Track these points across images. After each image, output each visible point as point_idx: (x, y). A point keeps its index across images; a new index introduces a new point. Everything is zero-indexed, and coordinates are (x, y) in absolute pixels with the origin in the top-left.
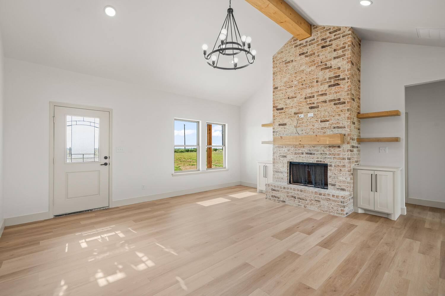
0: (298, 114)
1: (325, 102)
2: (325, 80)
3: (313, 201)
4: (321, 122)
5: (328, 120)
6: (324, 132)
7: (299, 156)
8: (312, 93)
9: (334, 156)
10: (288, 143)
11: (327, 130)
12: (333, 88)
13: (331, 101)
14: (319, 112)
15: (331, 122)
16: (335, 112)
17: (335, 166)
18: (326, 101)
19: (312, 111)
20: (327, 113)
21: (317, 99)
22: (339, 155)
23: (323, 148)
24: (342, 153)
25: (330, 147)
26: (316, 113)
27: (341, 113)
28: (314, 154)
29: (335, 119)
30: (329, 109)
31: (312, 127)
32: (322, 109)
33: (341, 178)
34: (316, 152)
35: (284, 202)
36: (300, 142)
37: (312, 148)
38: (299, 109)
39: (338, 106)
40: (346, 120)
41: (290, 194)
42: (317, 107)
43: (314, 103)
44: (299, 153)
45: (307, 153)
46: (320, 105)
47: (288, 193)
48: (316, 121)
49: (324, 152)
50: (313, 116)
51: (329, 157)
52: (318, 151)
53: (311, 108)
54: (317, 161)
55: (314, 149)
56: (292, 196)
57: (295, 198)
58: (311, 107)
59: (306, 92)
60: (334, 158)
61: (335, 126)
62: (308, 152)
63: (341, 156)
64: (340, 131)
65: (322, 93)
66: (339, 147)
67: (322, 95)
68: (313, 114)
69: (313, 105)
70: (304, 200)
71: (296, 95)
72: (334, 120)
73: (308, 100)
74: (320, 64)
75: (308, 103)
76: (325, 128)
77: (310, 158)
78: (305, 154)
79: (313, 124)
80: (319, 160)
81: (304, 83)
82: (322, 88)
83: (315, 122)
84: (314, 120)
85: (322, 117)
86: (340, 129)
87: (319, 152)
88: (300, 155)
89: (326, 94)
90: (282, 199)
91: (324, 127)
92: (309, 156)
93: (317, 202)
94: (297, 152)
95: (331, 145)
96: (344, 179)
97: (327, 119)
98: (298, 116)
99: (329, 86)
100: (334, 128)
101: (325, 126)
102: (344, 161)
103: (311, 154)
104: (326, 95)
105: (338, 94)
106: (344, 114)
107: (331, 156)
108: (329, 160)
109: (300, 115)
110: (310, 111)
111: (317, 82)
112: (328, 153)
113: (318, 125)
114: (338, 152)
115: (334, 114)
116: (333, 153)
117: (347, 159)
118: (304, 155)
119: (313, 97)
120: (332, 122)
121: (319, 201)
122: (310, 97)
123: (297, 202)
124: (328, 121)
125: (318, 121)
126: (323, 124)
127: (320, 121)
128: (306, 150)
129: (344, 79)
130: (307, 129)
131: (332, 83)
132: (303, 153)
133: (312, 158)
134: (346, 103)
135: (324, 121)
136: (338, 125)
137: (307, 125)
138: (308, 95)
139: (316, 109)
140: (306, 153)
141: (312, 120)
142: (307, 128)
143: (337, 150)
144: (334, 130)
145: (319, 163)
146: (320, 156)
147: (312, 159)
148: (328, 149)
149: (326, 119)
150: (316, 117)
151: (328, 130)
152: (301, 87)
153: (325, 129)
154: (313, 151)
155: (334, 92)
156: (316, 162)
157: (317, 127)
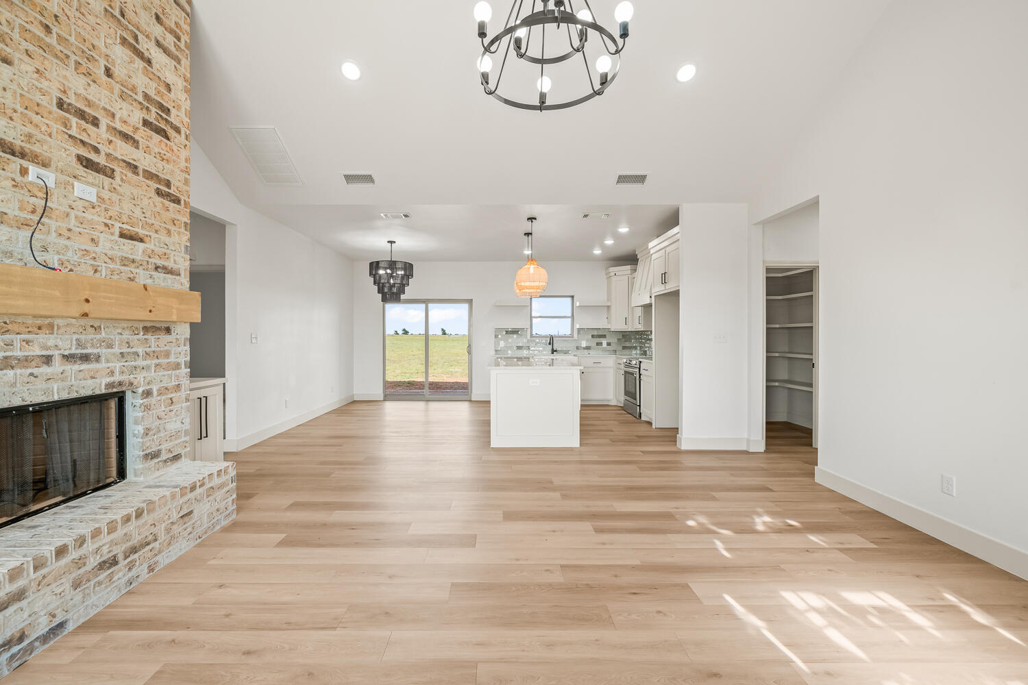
0: (23, 155)
1: (134, 168)
2: (132, 90)
3: (175, 527)
4: (122, 235)
5: (141, 236)
6: (132, 276)
7: (31, 374)
8: (90, 104)
9: (156, 361)
10: (21, 302)
11: (138, 271)
12: (157, 138)
13: (150, 175)
14: (115, 197)
15: (149, 246)
16: (158, 217)
17: (160, 394)
18: (136, 167)
19: (90, 179)
20: (138, 212)
21: (110, 142)
22: (167, 354)
23: (127, 335)
24: (174, 350)
25: (146, 329)
26: (106, 194)
27: (172, 228)
28: (98, 358)
29: (159, 242)
30: (146, 201)
31: (90, 247)
32: (126, 190)
33: (173, 426)
34: (103, 351)
35: (61, 625)
36: (86, 308)
37: (90, 336)
38: (30, 136)
39: (167, 203)
40: (183, 254)
41: (93, 562)
42: (110, 174)
43: (97, 150)
44: (26, 361)
45: (68, 358)
46: (118, 170)
47: (80, 562)
48: (106, 225)
49: (129, 350)
50: (94, 199)
51: (144, 363)
52: (110, 346)
53: (88, 164)
54: (109, 385)
55: (98, 337)
56: (102, 566)
57: (114, 562)
58: (88, 160)
59: (65, 77)
60: (157, 365)
61: (160, 262)
62: (73, 351)
63: (172, 359)
64: (170, 282)
65: (125, 129)
66: (168, 330)
67: (126, 137)
68: (94, 190)
69: (92, 156)
70: (148, 544)
71: (8, 50)
72: (157, 244)
73: (74, 121)
74: (117, 13)
75: (74, 132)
76: (133, 261)
77: (81, 375)
78: (57, 360)
79: (95, 234)
80: (117, 378)
81: (55, 30)
82: (125, 113)
83: (102, 228)
84: (96, 218)
85: (125, 219)
86: (169, 276)
87: (117, 350)
88: (35, 371)
89: (136, 143)
90: (43, 626)
91: (131, 257)
92: (76, 367)
93: (186, 519)
94: (18, 353)
95: (149, 325)
96: (178, 426)
97: (141, 232)
98: (24, 172)
99: (146, 123)
100: (157, 268)
101: (134, 257)
102: (178, 371)
103: (85, 358)
104: (137, 148)
105: (164, 163)
106: (179, 233)
107: (148, 362)
108: (144, 374)
109: (33, 170)
110: (85, 175)
111: (108, 72)
112: (140, 351)
113: (109, 244)
114: (166, 348)
115: (157, 224)
116: (154, 352)
117: (183, 366)
118: (58, 366)
119: (95, 122)
120: (152, 247)
121: (191, 512)
122: (81, 115)
123: (120, 574)
124: (141, 241)
125: (112, 230)
126: (127, 247)
127: (117, 233)
128: (65, 342)
129: (178, 130)
130: (66, 246)
131: (152, 118)
132: (48, 360)
133: (92, 378)
134: (182, 202)
135: (131, 238)
136: (166, 264)
137: (69, 230)
138: (71, 99)
139: (107, 181)
140: (64, 356)
141: (88, 216)
142: (67, 242)
143: (165, 338)
144: (155, 274)
145: (115, 390)
146: (117, 365)
147: (90, 382)
148: (141, 336)
149: (136, 230)
150: (106, 210)
151: (140, 271)
152: (40, 32)
153: (133, 265)
154: (93, 346)
155: (157, 150)
156: (103, 391)
157: (110, 253)
